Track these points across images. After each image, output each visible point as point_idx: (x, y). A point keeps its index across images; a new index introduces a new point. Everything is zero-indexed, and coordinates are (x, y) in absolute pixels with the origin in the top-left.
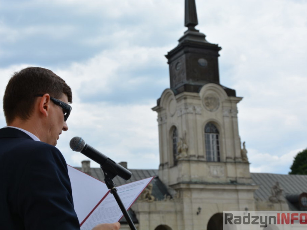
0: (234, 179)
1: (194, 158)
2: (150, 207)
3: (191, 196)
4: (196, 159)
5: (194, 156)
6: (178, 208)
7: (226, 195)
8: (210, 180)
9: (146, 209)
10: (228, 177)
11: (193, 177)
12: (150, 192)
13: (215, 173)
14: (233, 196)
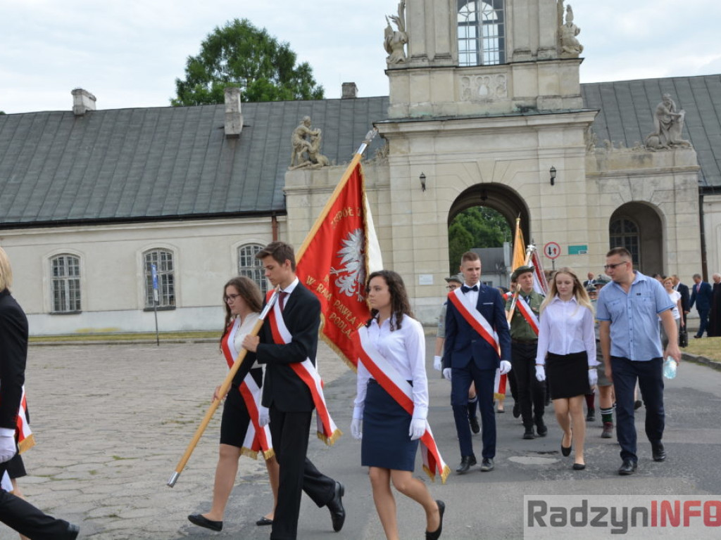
0: (530, 103)
1: (420, 63)
2: (311, 180)
3: (409, 149)
4: (426, 63)
5: (424, 56)
6: (382, 179)
7: (505, 143)
8: (465, 108)
9: (303, 184)
10: (514, 99)
11: (414, 106)
12: (313, 148)
13: (483, 91)
14: (527, 141)
